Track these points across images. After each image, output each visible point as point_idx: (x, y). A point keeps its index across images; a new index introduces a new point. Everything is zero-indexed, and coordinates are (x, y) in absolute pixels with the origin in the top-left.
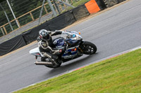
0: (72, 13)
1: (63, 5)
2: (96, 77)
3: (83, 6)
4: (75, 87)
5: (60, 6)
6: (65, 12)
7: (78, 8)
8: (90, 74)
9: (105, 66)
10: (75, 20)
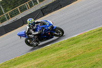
2: (94, 40)
4: (79, 47)
8: (89, 38)
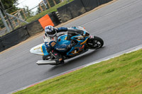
0: (26, 29)
1: (16, 21)
3: (37, 22)
5: (14, 22)
6: (19, 28)
7: (31, 24)
9: (59, 82)
10: (29, 36)
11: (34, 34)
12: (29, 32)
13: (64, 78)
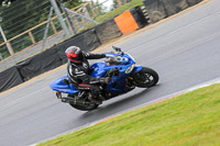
0: (95, 32)
1: (80, 20)
3: (112, 21)
5: (76, 22)
6: (84, 32)
7: (103, 25)
9: (146, 115)
10: (99, 43)
11: (107, 41)
12: (100, 37)
13: (153, 109)
